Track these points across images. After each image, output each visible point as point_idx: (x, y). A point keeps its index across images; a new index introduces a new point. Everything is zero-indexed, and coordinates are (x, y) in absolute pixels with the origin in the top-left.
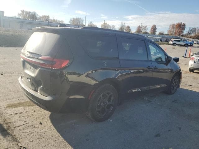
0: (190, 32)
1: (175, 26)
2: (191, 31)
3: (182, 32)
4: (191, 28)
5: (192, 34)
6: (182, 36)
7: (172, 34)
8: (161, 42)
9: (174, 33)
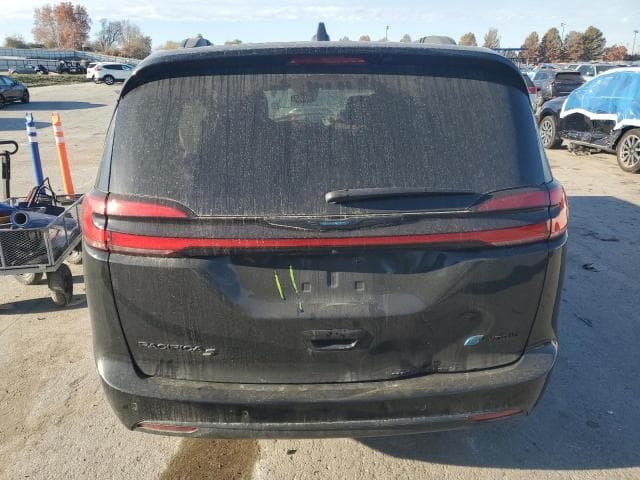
0: (106, 36)
1: (52, 14)
2: (109, 31)
3: (84, 36)
4: (108, 24)
5: (116, 43)
6: (88, 49)
7: (53, 45)
8: (46, 72)
9: (58, 41)
